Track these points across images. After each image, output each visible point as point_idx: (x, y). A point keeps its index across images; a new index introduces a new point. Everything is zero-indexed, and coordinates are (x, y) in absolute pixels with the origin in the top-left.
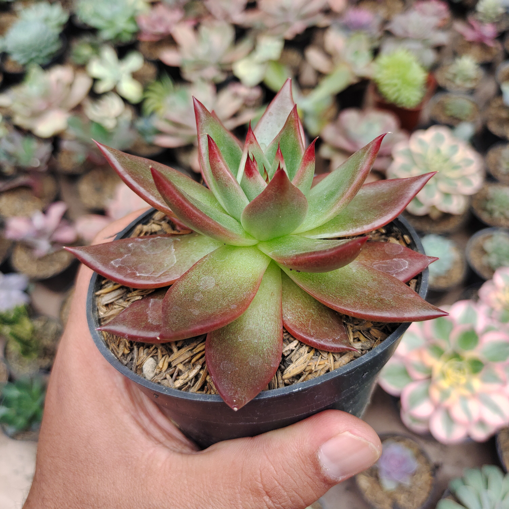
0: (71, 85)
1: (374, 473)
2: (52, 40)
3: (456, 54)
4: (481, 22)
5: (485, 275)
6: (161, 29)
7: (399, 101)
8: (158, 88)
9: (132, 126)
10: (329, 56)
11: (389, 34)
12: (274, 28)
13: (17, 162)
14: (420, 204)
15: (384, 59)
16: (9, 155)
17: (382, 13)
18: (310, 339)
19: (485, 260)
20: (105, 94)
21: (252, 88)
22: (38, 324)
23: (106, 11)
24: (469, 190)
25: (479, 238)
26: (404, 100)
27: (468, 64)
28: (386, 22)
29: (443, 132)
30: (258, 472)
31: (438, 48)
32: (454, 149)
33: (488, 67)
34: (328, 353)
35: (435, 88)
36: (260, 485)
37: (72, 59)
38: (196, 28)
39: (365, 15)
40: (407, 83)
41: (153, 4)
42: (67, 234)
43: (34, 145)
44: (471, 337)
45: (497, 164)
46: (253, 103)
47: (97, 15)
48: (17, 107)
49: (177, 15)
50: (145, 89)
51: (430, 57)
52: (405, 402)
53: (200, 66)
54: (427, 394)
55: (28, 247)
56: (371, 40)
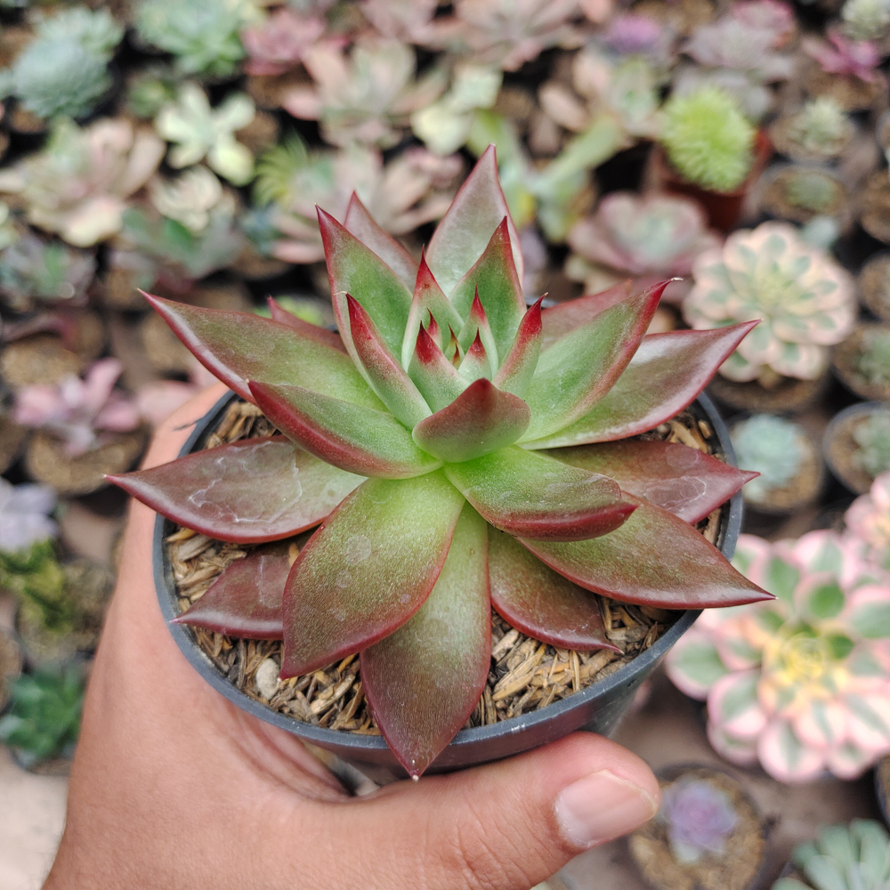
0: (128, 154)
1: (660, 833)
2: (95, 74)
3: (806, 96)
4: (851, 39)
5: (857, 485)
6: (285, 54)
7: (705, 179)
8: (281, 158)
9: (235, 225)
10: (582, 99)
11: (687, 60)
12: (484, 51)
13: (34, 291)
14: (742, 361)
15: (678, 104)
16: (22, 278)
17: (676, 23)
18: (537, 629)
19: (857, 460)
20: (188, 168)
21: (447, 156)
22: (73, 573)
23: (189, 22)
24: (828, 336)
25: (846, 420)
26: (715, 178)
27: (827, 114)
28: (682, 39)
29: (783, 234)
30: (455, 830)
31: (776, 86)
32: (803, 263)
33: (864, 118)
34: (569, 651)
35: (769, 156)
36: (458, 852)
37: (130, 107)
38: (347, 51)
39: (646, 27)
40: (720, 147)
41: (272, 10)
42: (123, 417)
43: (64, 259)
44: (831, 595)
45: (879, 290)
46: (449, 183)
47: (173, 29)
48: (34, 193)
49: (313, 29)
50: (259, 160)
51: (761, 100)
52: (715, 709)
53: (354, 118)
54: (754, 696)
55: (55, 438)
56: (657, 71)
